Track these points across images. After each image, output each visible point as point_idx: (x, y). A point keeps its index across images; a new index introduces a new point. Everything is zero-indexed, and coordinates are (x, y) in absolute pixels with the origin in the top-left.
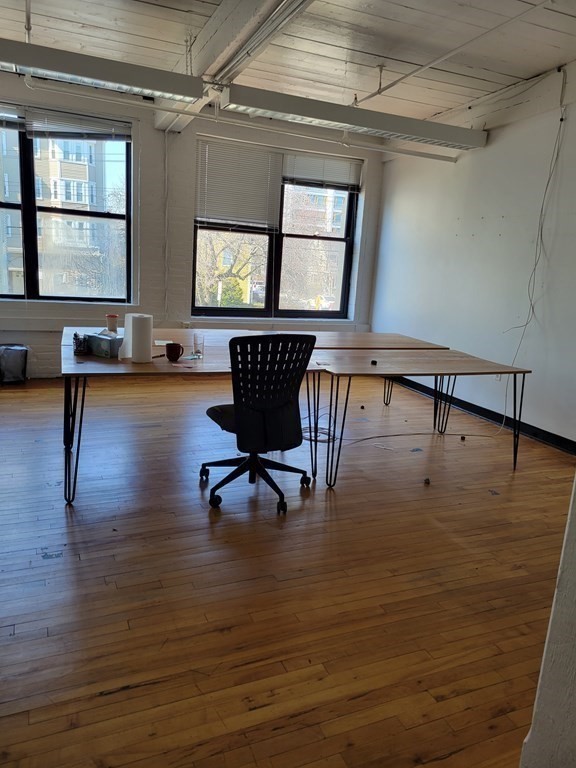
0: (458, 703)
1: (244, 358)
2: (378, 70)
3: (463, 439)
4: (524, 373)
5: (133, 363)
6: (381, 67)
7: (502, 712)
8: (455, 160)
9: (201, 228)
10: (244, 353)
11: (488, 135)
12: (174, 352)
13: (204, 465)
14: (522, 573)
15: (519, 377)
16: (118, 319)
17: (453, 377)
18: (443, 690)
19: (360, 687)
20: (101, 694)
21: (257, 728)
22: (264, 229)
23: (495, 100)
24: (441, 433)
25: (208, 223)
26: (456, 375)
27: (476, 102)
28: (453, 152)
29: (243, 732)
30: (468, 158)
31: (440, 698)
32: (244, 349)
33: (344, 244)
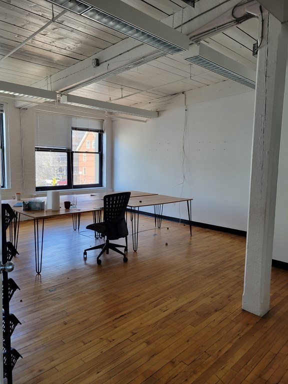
0: (218, 297)
1: (109, 203)
2: (121, 90)
3: (168, 229)
4: (190, 200)
5: (53, 211)
6: (122, 89)
7: (229, 296)
8: (146, 122)
9: (37, 150)
10: (109, 201)
11: (158, 113)
12: (68, 205)
13: (85, 251)
14: (213, 264)
15: (189, 201)
16: (21, 195)
17: (161, 205)
18: (212, 295)
19: (190, 300)
20: (121, 316)
21: (169, 315)
22: (65, 150)
23: (160, 101)
24: (159, 228)
25: (41, 148)
26: (163, 204)
27: (152, 101)
28: (145, 119)
29: (166, 317)
30: (151, 121)
31: (212, 297)
32: (109, 199)
33: (98, 155)
